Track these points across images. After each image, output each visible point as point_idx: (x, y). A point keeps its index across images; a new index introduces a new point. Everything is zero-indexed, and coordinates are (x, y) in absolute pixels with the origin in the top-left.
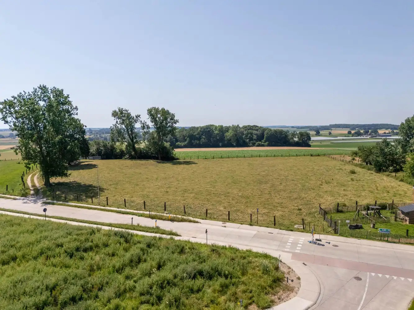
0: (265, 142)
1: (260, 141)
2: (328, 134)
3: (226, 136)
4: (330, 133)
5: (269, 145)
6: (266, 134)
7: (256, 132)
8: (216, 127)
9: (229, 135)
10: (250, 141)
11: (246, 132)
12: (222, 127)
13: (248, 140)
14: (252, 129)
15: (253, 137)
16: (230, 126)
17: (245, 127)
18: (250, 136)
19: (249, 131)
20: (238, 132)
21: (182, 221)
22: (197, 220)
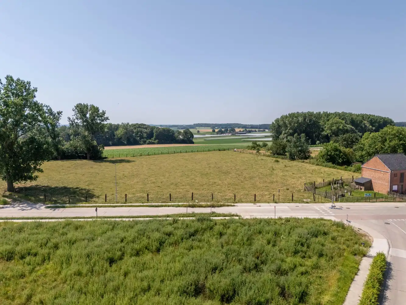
0: (155, 140)
1: (150, 139)
2: (197, 132)
3: (116, 134)
4: (198, 131)
5: (158, 143)
6: (155, 132)
7: (146, 130)
9: (119, 133)
10: (140, 139)
11: (136, 130)
13: (138, 138)
14: (141, 127)
15: (143, 135)
16: (118, 125)
17: (134, 125)
18: (140, 134)
19: (139, 129)
20: (128, 130)
21: (221, 206)
22: (232, 204)
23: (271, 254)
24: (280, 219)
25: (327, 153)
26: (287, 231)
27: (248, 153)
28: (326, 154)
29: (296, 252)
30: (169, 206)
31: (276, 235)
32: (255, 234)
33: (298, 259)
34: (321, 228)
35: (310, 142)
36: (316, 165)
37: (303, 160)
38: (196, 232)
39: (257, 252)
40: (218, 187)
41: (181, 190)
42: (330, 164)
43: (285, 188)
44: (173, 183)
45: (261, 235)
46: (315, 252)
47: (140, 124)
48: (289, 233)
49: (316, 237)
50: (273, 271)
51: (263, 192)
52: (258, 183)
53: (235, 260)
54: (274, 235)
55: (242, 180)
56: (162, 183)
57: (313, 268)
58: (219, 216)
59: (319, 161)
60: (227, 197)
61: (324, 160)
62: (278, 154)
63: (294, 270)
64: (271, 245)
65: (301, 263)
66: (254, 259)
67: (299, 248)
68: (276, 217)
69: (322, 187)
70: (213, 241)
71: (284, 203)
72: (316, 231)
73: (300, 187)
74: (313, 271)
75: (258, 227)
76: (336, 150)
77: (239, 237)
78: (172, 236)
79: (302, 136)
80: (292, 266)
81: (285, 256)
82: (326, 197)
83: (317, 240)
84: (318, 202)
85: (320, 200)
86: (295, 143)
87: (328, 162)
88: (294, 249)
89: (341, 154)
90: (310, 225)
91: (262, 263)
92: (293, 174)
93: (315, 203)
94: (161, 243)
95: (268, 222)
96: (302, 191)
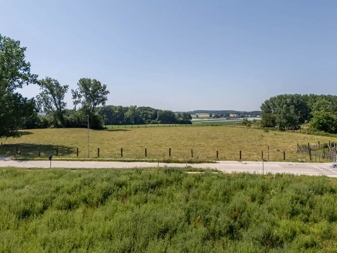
0: (158, 120)
1: (154, 120)
3: (126, 115)
4: (197, 116)
5: (161, 123)
6: (159, 114)
7: (151, 112)
8: (116, 107)
9: (128, 114)
10: (146, 119)
11: (142, 112)
12: (121, 107)
13: (144, 119)
14: (147, 110)
15: (148, 116)
16: (128, 107)
17: (141, 108)
18: (145, 115)
19: (145, 111)
20: (136, 111)
21: (200, 162)
22: (214, 161)
23: (256, 213)
24: (269, 174)
25: (319, 121)
26: (279, 185)
27: (239, 127)
28: (317, 123)
29: (294, 214)
30: (142, 161)
31: (265, 191)
32: (235, 189)
33: (297, 224)
34: (325, 185)
35: (299, 113)
36: (308, 134)
37: (293, 131)
38: (159, 184)
39: (235, 210)
40: (203, 148)
41: (162, 150)
42: (323, 132)
43: (276, 150)
44: (156, 144)
45: (244, 191)
46: (323, 213)
47: (146, 107)
48: (282, 188)
49: (321, 194)
50: (257, 239)
51: (251, 152)
52: (245, 146)
53: (200, 220)
54: (260, 190)
55: (230, 143)
56: (146, 144)
57: (323, 238)
58: (194, 171)
59: (310, 130)
60: (210, 156)
61: (316, 129)
62: (267, 126)
63: (293, 240)
64: (256, 202)
65: (304, 229)
66: (228, 219)
67: (298, 206)
68: (265, 174)
69: (317, 150)
70: (178, 195)
71: (273, 161)
72: (319, 188)
73: (292, 149)
74: (324, 242)
75: (240, 181)
76: (328, 118)
77: (213, 191)
78: (124, 187)
79: (291, 108)
80: (289, 233)
81: (277, 217)
82: (324, 158)
83: (324, 198)
84: (316, 162)
85: (318, 160)
86: (284, 114)
87: (320, 130)
88: (291, 208)
89: (334, 122)
90: (311, 181)
91: (242, 226)
92: (284, 139)
93: (311, 162)
94: (106, 195)
95: (254, 176)
96: (294, 152)
